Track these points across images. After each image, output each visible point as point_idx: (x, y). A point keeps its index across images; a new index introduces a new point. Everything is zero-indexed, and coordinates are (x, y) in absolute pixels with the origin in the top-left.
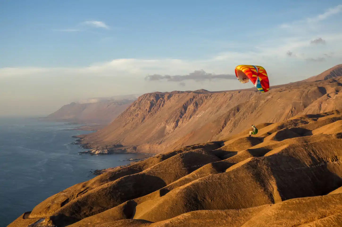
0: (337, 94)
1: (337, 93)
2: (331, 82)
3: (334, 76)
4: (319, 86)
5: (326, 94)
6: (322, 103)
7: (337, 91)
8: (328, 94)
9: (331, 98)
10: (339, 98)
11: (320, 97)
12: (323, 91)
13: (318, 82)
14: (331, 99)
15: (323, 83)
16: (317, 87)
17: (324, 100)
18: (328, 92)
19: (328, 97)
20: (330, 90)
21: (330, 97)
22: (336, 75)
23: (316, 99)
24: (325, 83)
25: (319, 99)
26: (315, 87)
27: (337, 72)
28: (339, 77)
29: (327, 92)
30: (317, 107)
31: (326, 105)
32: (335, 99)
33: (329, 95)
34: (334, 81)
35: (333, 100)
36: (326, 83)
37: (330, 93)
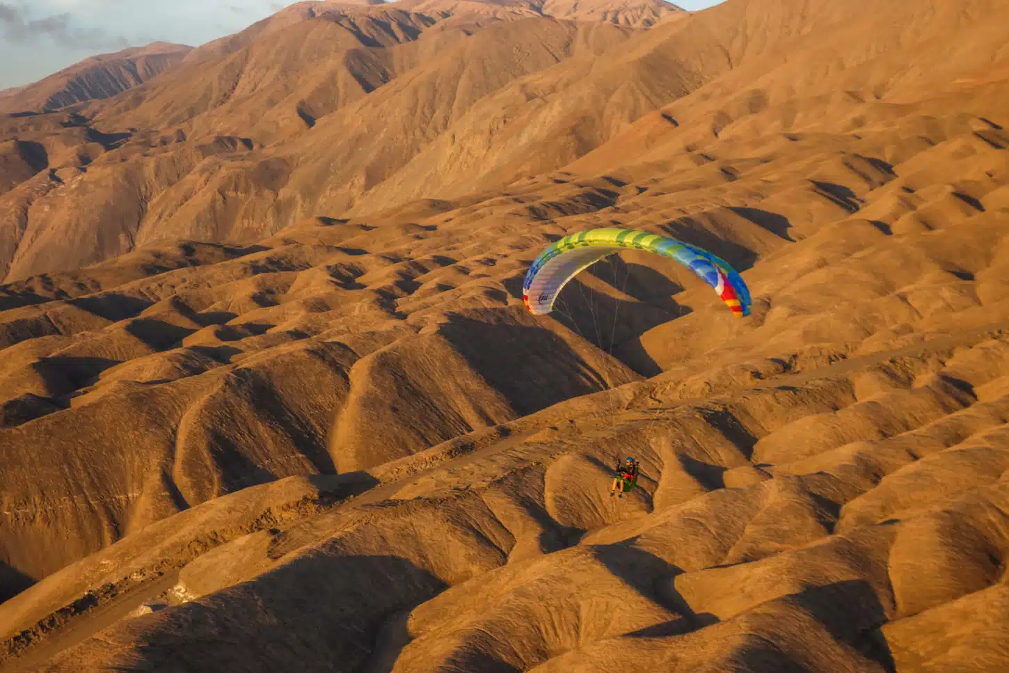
0: (84, 170)
1: (84, 166)
2: (65, 125)
3: (82, 97)
4: (22, 139)
5: (44, 168)
6: (30, 204)
7: (84, 161)
8: (53, 171)
9: (62, 186)
10: (91, 186)
11: (25, 178)
12: (34, 157)
13: (22, 121)
14: (62, 191)
15: (38, 127)
16: (14, 141)
17: (37, 192)
18: (53, 163)
19: (54, 182)
20: (61, 154)
21: (59, 181)
22: (87, 94)
23: (11, 188)
24: (46, 127)
25: (22, 188)
26: (6, 141)
27: (90, 83)
28: (95, 104)
29: (50, 161)
30: (13, 218)
31: (47, 209)
32: (76, 189)
33: (55, 174)
34: (78, 121)
35: (72, 192)
36: (48, 127)
37: (60, 168)
